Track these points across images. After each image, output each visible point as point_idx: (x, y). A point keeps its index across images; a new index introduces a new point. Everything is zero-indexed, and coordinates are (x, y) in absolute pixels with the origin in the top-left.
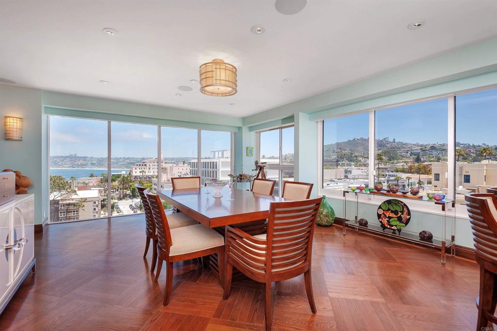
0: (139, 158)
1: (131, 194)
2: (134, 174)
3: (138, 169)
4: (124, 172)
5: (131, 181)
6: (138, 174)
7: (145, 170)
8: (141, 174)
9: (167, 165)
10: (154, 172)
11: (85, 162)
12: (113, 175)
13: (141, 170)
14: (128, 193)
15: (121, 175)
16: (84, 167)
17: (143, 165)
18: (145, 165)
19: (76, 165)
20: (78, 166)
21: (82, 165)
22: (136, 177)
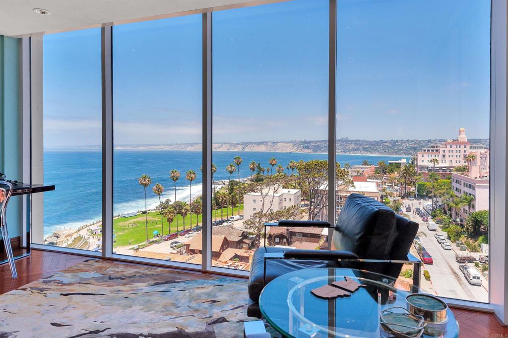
0: (423, 141)
1: (417, 193)
2: (420, 164)
3: (426, 156)
4: (404, 161)
5: (415, 174)
6: (426, 164)
7: (437, 158)
8: (432, 164)
9: (474, 151)
10: (451, 161)
11: (356, 147)
12: (390, 164)
13: (430, 158)
14: (411, 191)
15: (400, 164)
16: (355, 152)
17: (433, 151)
18: (437, 151)
19: (347, 149)
20: (350, 151)
21: (354, 150)
22: (422, 168)
